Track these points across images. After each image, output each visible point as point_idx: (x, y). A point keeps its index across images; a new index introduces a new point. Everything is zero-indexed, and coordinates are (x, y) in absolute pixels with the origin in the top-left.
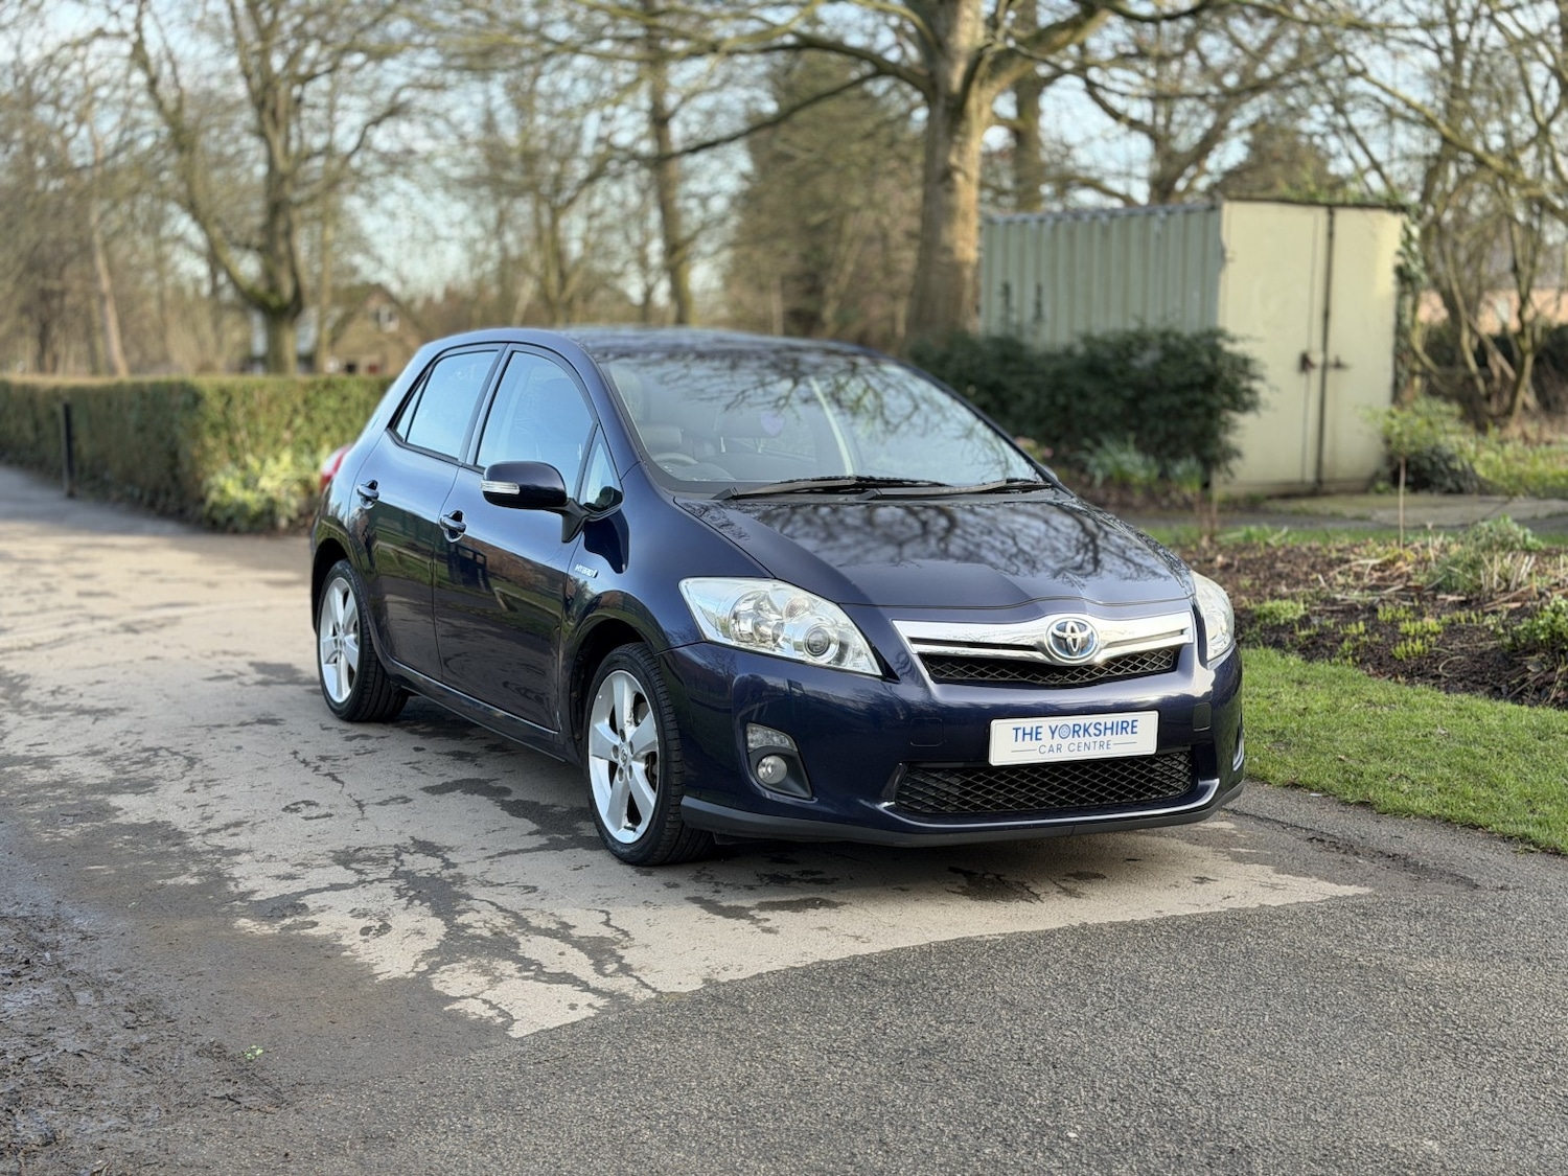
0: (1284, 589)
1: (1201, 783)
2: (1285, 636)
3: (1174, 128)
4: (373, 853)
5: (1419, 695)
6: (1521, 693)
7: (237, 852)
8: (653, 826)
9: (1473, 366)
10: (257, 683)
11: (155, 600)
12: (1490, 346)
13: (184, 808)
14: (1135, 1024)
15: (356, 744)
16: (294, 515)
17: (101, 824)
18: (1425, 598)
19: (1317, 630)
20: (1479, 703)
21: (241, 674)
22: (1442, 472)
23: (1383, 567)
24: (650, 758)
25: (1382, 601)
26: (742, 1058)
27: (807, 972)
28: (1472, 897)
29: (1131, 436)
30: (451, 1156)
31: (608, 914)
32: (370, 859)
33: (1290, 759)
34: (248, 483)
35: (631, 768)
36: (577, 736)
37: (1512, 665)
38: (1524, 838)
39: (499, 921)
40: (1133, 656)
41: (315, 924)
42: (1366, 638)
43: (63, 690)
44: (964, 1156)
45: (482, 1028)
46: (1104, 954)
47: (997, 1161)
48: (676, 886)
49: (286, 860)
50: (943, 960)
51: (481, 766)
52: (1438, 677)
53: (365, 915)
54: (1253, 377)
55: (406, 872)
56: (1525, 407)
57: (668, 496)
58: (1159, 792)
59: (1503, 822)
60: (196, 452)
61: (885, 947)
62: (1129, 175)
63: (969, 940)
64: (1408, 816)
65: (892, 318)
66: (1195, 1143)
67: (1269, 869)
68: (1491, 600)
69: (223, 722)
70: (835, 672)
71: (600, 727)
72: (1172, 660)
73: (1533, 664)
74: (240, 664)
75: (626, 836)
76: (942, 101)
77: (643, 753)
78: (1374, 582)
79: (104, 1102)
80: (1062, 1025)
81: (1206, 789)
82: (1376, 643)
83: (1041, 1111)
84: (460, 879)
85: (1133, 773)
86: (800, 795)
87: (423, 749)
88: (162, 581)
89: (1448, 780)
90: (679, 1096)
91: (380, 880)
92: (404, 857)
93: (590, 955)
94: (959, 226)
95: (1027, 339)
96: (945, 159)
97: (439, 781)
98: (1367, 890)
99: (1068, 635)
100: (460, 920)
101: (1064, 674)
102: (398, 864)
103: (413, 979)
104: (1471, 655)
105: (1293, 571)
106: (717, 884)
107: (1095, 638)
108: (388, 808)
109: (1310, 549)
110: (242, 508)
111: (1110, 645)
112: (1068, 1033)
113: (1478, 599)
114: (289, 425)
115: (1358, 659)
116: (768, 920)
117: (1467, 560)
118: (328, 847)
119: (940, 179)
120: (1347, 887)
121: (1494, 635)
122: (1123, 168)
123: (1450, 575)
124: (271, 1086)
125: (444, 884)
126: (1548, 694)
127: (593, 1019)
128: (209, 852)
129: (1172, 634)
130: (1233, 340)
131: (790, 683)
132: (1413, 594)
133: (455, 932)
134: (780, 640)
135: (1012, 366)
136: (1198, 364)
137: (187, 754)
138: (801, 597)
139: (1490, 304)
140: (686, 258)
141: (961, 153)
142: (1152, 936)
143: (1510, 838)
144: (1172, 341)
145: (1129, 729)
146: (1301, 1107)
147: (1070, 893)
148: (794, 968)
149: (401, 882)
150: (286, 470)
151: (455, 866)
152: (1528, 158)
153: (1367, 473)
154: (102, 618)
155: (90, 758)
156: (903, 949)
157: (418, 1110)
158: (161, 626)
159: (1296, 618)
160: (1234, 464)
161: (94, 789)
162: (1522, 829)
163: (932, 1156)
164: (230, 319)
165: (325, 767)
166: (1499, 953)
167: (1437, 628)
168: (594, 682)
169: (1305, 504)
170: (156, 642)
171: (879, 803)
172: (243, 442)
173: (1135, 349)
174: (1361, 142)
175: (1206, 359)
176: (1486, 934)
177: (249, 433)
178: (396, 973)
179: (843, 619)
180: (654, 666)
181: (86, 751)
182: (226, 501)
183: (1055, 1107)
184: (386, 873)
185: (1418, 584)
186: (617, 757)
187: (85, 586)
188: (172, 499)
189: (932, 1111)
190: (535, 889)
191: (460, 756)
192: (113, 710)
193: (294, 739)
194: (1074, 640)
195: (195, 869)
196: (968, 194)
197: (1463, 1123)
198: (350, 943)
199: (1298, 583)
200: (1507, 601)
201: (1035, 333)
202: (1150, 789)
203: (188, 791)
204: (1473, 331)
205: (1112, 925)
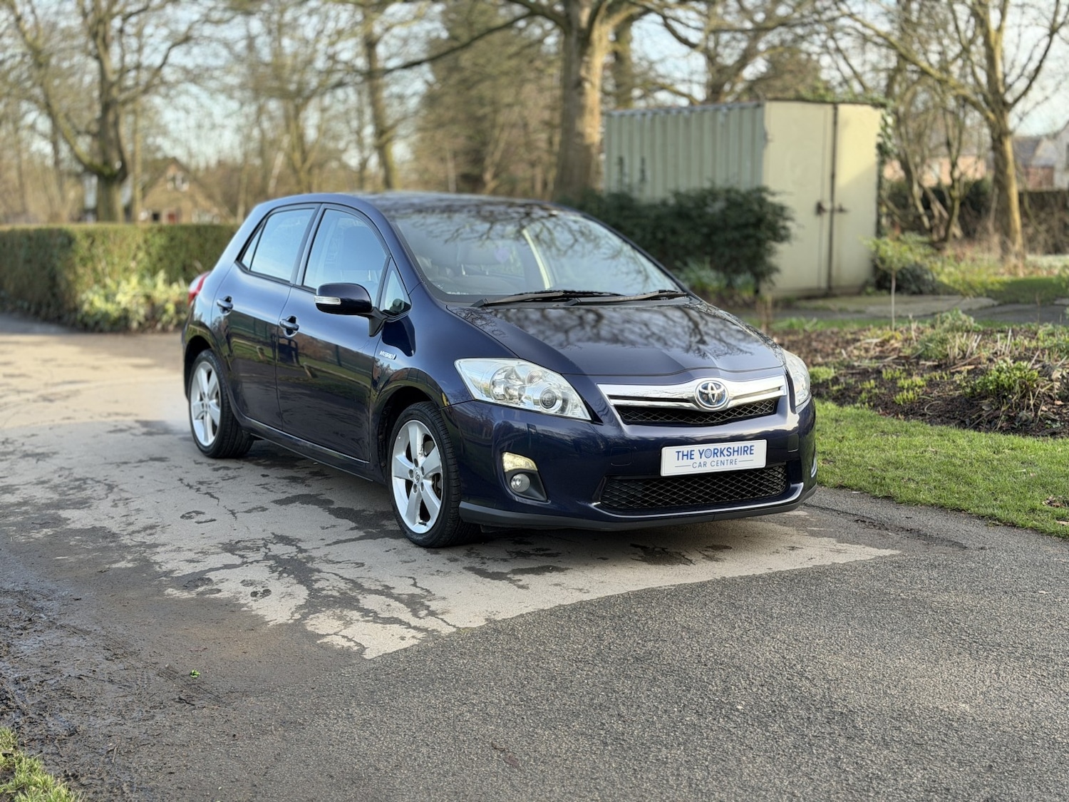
0: (819, 360)
1: (792, 486)
2: (823, 391)
3: (720, 49)
4: (249, 544)
5: (914, 427)
6: (978, 424)
7: (156, 546)
8: (439, 522)
9: (921, 210)
10: (144, 434)
11: (57, 380)
12: (932, 196)
13: (113, 518)
14: (768, 638)
15: (221, 473)
16: (142, 320)
17: (58, 529)
18: (911, 364)
19: (844, 385)
20: (953, 432)
21: (131, 428)
22: (908, 280)
23: (883, 344)
24: (436, 478)
25: (884, 366)
26: (521, 667)
27: (552, 612)
28: (964, 554)
29: (707, 259)
30: (342, 733)
31: (414, 579)
32: (246, 548)
33: (837, 470)
34: (107, 298)
35: (422, 484)
36: (382, 464)
37: (972, 406)
38: (992, 517)
39: (342, 585)
40: (749, 405)
41: (219, 591)
42: (877, 391)
43: (10, 441)
44: (673, 722)
45: (345, 654)
46: (741, 596)
47: (695, 725)
48: (456, 560)
49: (190, 550)
50: (639, 603)
51: (309, 486)
52: (924, 415)
53: (252, 584)
54: (787, 219)
55: (273, 556)
56: (954, 236)
57: (442, 304)
58: (766, 492)
59: (978, 507)
60: (71, 277)
61: (599, 596)
62: (690, 81)
63: (653, 590)
64: (917, 505)
65: (533, 180)
66: (817, 710)
67: (833, 541)
68: (955, 364)
69: (127, 460)
70: (560, 418)
71: (399, 457)
72: (773, 407)
73: (985, 405)
74: (129, 421)
75: (420, 528)
76: (575, 33)
77: (431, 474)
78: (877, 354)
79: (103, 707)
80: (722, 641)
81: (795, 490)
82: (883, 394)
83: (718, 694)
84: (311, 559)
85: (751, 480)
86: (539, 499)
87: (267, 476)
88: (60, 366)
89: (940, 481)
90: (484, 691)
91: (257, 562)
92: (270, 546)
93: (408, 605)
94: (588, 118)
95: (636, 194)
96: (578, 73)
97: (283, 496)
98: (898, 552)
99: (709, 391)
100: (316, 586)
101: (706, 417)
102: (267, 551)
103: (292, 624)
104: (944, 400)
105: (824, 347)
106: (482, 558)
107: (726, 393)
108: (252, 514)
109: (832, 333)
110: (106, 315)
111: (735, 398)
112: (727, 645)
113: (945, 364)
114: (134, 258)
115: (872, 404)
116: (520, 580)
117: (938, 338)
118: (216, 541)
119: (573, 86)
120: (884, 550)
121: (959, 387)
122: (686, 77)
123: (927, 348)
124: (212, 694)
125: (301, 563)
126: (996, 424)
127: (418, 645)
128: (136, 546)
129: (773, 390)
130: (773, 194)
131: (529, 427)
132: (903, 361)
133: (314, 593)
134: (523, 398)
135: (626, 213)
136: (751, 210)
137: (107, 482)
138: (536, 370)
139: (930, 167)
140: (389, 140)
141: (588, 69)
142: (769, 584)
143: (983, 517)
144: (733, 195)
145: (748, 452)
146: (880, 685)
147: (711, 558)
148: (543, 610)
149: (272, 562)
150: (134, 288)
151: (305, 551)
152: (955, 69)
153: (860, 281)
154: (25, 391)
155: (40, 486)
156: (612, 596)
157: (314, 705)
158: (68, 397)
159: (830, 378)
160: (775, 277)
161: (48, 506)
162: (990, 511)
163: (653, 723)
164: (69, 183)
165: (204, 488)
166: (987, 589)
167: (922, 383)
168: (394, 428)
169: (820, 303)
170: (67, 408)
171: (591, 503)
172: (103, 270)
173: (709, 201)
174: (845, 59)
175: (756, 207)
176: (977, 577)
177: (107, 263)
178: (280, 621)
179: (565, 383)
180: (438, 417)
181: (35, 481)
182: (93, 312)
183: (726, 690)
184: (259, 556)
185: (906, 355)
186: (412, 477)
187: (8, 370)
188: (52, 309)
189: (648, 696)
190: (362, 565)
191: (293, 479)
192: (48, 454)
193: (178, 471)
194: (713, 395)
195: (129, 558)
196: (593, 96)
197: (981, 693)
198: (246, 602)
199: (828, 355)
200: (965, 365)
201: (641, 190)
202: (760, 490)
203: (112, 506)
204: (920, 186)
205: (741, 578)
